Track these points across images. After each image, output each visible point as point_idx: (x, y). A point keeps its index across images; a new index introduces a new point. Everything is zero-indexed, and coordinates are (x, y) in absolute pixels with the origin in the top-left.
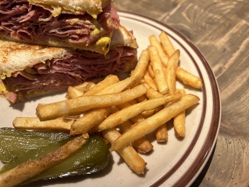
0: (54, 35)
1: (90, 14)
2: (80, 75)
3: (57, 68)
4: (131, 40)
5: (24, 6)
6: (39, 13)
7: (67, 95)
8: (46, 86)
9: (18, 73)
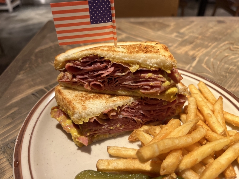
0: (126, 86)
1: (164, 70)
2: (141, 120)
3: (125, 114)
4: (184, 89)
5: (105, 64)
6: (116, 69)
7: (129, 138)
8: (112, 129)
9: (95, 118)
